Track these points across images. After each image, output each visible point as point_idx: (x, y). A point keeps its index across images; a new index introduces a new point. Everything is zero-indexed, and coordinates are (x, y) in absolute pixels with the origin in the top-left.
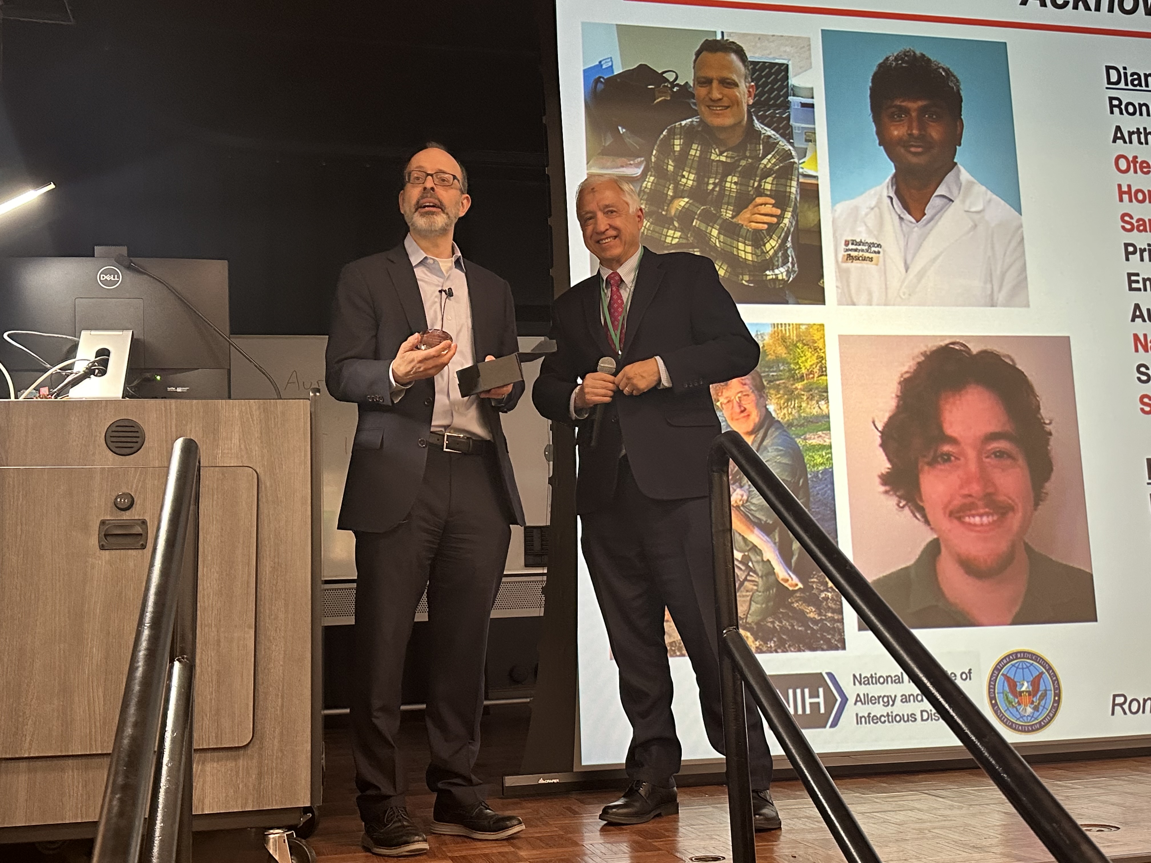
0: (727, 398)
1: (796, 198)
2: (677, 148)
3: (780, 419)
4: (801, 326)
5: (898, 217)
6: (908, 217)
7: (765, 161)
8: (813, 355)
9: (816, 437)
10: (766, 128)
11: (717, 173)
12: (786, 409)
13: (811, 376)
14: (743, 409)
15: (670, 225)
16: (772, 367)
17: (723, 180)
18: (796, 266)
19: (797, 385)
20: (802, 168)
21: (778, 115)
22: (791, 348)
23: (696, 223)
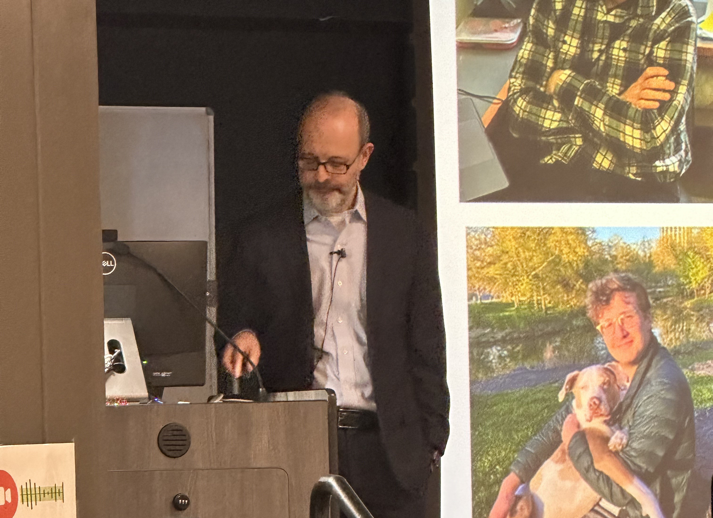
0: (608, 320)
1: (692, 68)
2: (559, 6)
3: (666, 346)
4: (693, 230)
7: (658, 21)
8: (705, 266)
9: (705, 367)
11: (603, 38)
12: (673, 334)
13: (703, 292)
14: (625, 333)
15: (549, 104)
16: (659, 282)
18: (690, 154)
19: (686, 303)
20: (701, 29)
22: (681, 257)
23: (579, 101)
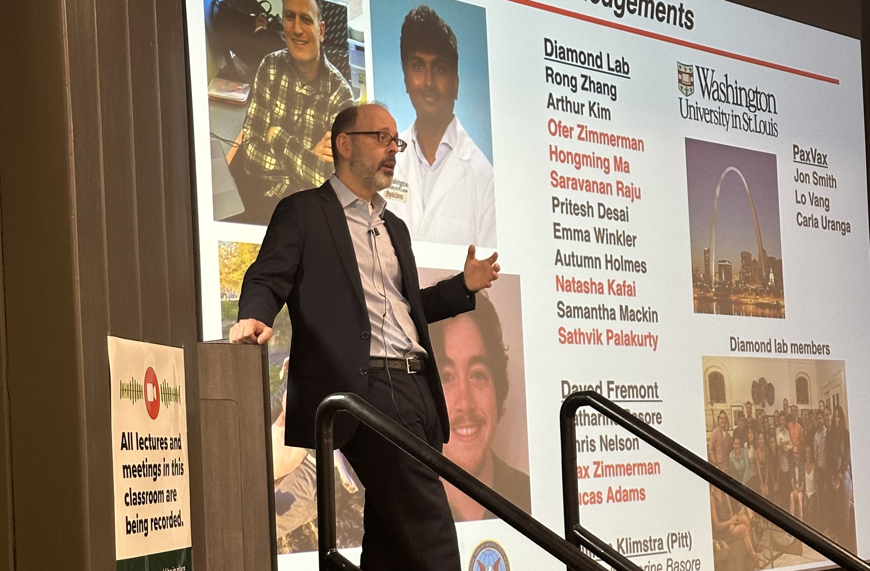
2: (272, 78)
5: (418, 161)
6: (424, 161)
10: (333, 66)
11: (300, 105)
15: (268, 151)
17: (304, 113)
21: (340, 55)
